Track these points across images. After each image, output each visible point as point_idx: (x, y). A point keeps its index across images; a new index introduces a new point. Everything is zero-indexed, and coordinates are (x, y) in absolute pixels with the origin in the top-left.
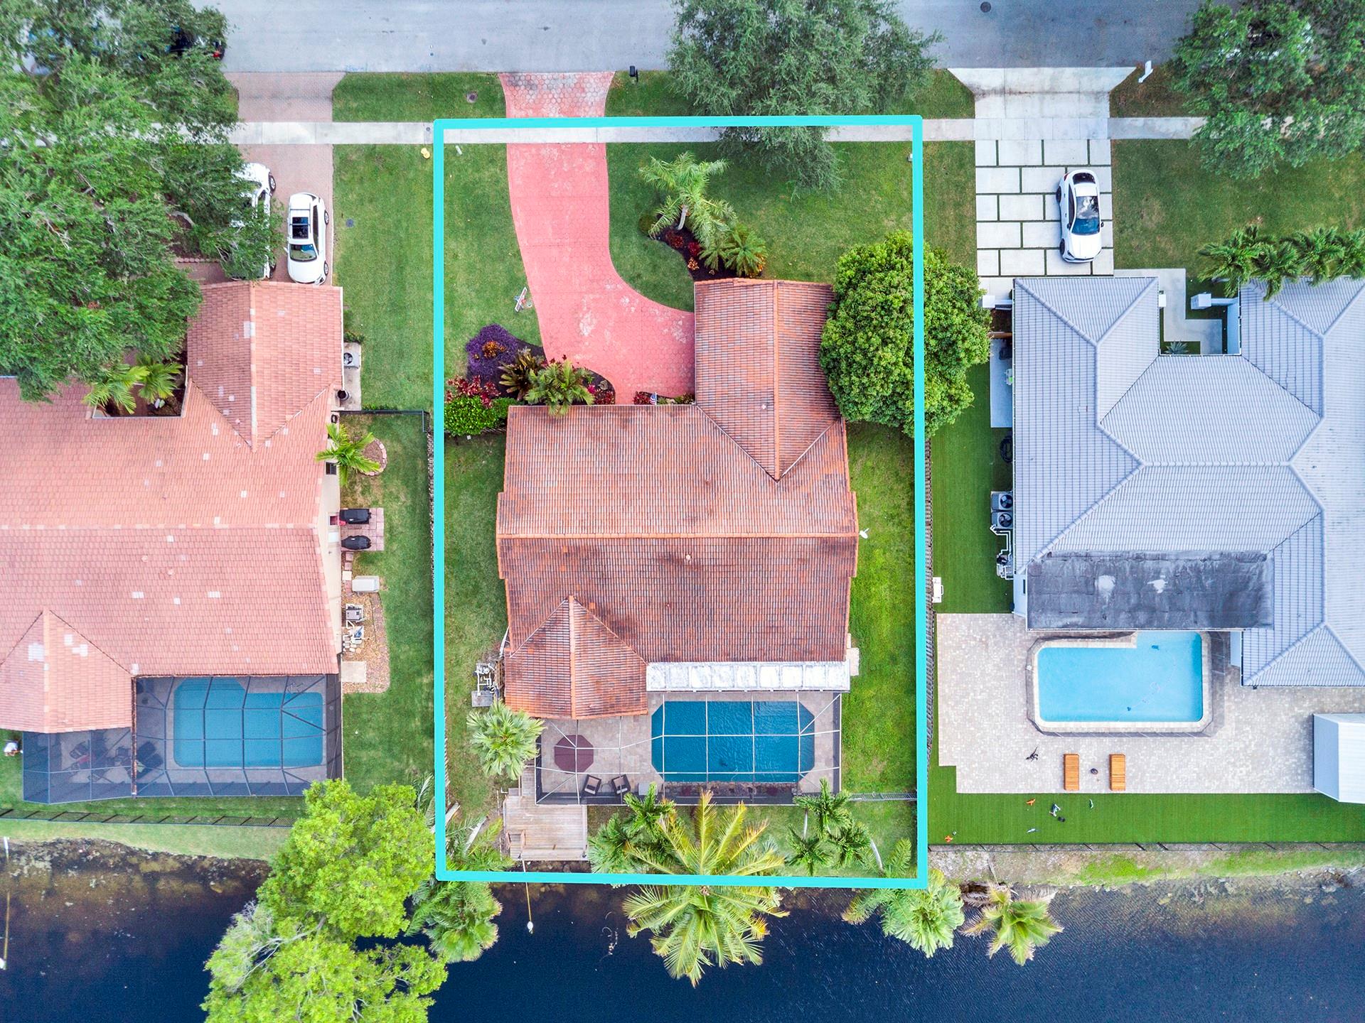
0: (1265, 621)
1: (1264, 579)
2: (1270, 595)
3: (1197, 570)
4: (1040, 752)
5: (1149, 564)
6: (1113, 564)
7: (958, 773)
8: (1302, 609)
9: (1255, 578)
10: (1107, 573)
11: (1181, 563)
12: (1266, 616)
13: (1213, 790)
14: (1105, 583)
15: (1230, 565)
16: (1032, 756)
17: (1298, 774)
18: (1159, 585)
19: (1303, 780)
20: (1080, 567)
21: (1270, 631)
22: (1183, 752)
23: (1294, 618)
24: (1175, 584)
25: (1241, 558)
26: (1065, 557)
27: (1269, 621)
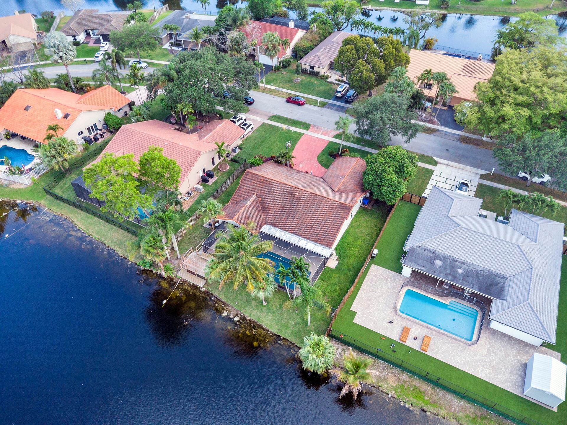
0: (503, 298)
1: (505, 285)
2: (507, 290)
3: (477, 272)
4: (395, 322)
5: (457, 263)
6: (444, 258)
7: (357, 315)
8: (519, 296)
9: (501, 284)
10: (441, 260)
11: (471, 268)
12: (504, 296)
13: (470, 372)
14: (438, 263)
15: (492, 276)
16: (390, 322)
17: (515, 385)
18: (460, 271)
19: (518, 389)
20: (430, 255)
21: (504, 302)
22: (459, 350)
23: (516, 298)
24: (467, 273)
25: (497, 275)
26: (425, 250)
27: (505, 298)
